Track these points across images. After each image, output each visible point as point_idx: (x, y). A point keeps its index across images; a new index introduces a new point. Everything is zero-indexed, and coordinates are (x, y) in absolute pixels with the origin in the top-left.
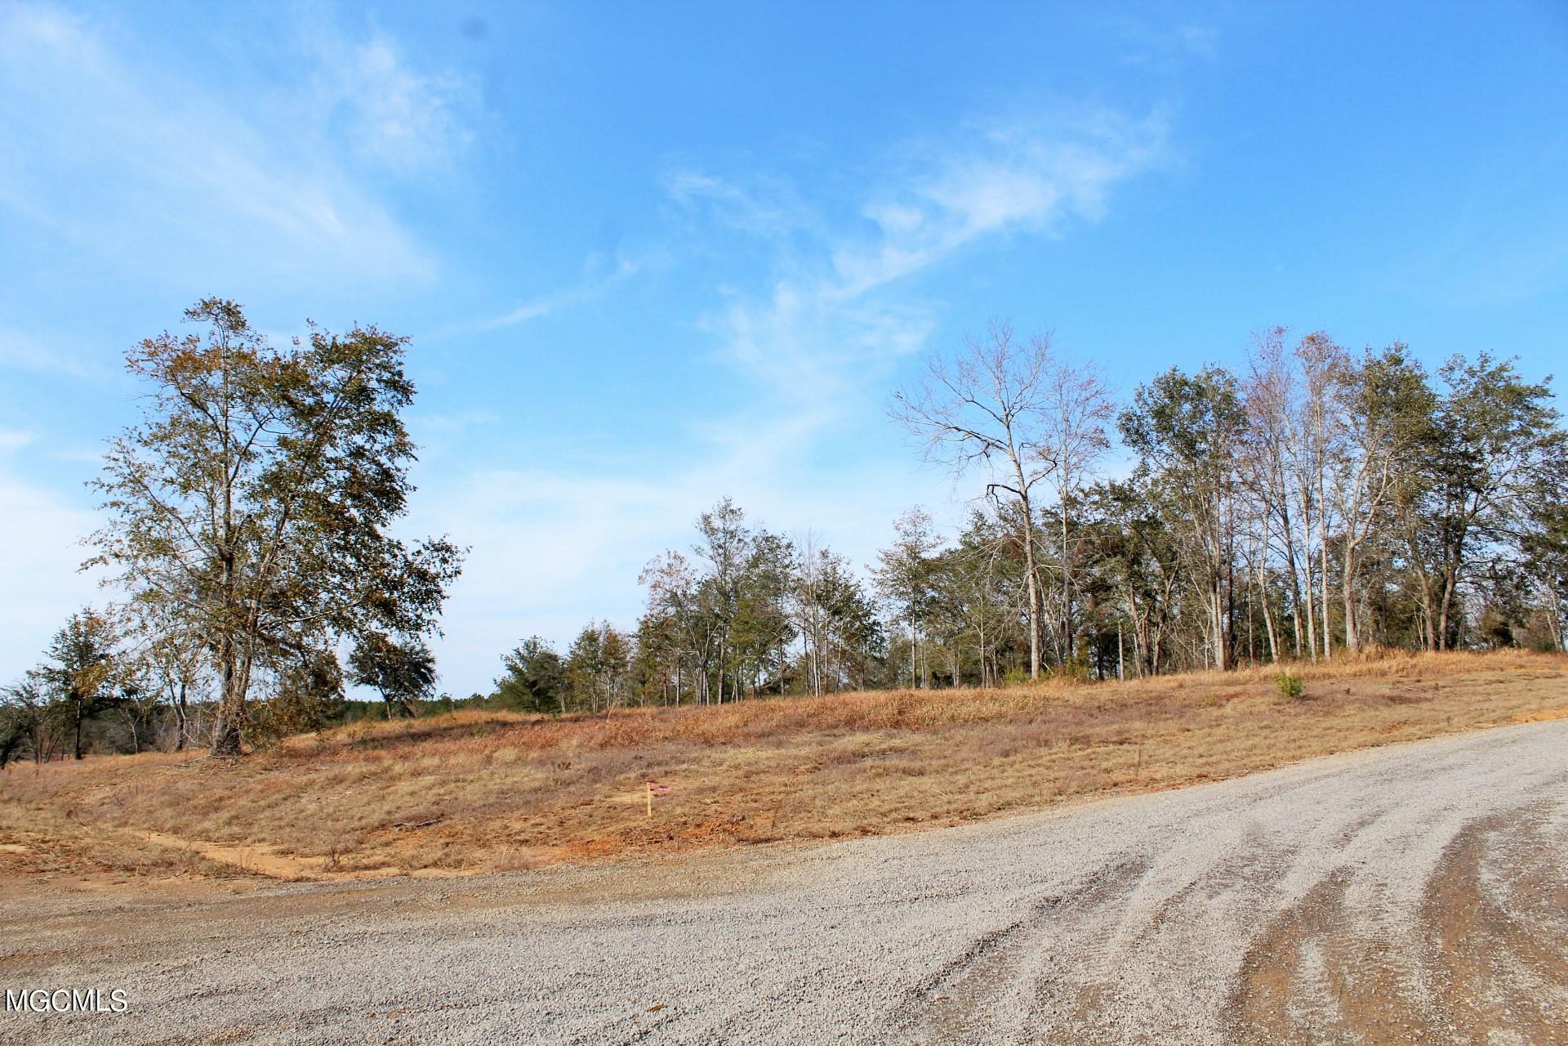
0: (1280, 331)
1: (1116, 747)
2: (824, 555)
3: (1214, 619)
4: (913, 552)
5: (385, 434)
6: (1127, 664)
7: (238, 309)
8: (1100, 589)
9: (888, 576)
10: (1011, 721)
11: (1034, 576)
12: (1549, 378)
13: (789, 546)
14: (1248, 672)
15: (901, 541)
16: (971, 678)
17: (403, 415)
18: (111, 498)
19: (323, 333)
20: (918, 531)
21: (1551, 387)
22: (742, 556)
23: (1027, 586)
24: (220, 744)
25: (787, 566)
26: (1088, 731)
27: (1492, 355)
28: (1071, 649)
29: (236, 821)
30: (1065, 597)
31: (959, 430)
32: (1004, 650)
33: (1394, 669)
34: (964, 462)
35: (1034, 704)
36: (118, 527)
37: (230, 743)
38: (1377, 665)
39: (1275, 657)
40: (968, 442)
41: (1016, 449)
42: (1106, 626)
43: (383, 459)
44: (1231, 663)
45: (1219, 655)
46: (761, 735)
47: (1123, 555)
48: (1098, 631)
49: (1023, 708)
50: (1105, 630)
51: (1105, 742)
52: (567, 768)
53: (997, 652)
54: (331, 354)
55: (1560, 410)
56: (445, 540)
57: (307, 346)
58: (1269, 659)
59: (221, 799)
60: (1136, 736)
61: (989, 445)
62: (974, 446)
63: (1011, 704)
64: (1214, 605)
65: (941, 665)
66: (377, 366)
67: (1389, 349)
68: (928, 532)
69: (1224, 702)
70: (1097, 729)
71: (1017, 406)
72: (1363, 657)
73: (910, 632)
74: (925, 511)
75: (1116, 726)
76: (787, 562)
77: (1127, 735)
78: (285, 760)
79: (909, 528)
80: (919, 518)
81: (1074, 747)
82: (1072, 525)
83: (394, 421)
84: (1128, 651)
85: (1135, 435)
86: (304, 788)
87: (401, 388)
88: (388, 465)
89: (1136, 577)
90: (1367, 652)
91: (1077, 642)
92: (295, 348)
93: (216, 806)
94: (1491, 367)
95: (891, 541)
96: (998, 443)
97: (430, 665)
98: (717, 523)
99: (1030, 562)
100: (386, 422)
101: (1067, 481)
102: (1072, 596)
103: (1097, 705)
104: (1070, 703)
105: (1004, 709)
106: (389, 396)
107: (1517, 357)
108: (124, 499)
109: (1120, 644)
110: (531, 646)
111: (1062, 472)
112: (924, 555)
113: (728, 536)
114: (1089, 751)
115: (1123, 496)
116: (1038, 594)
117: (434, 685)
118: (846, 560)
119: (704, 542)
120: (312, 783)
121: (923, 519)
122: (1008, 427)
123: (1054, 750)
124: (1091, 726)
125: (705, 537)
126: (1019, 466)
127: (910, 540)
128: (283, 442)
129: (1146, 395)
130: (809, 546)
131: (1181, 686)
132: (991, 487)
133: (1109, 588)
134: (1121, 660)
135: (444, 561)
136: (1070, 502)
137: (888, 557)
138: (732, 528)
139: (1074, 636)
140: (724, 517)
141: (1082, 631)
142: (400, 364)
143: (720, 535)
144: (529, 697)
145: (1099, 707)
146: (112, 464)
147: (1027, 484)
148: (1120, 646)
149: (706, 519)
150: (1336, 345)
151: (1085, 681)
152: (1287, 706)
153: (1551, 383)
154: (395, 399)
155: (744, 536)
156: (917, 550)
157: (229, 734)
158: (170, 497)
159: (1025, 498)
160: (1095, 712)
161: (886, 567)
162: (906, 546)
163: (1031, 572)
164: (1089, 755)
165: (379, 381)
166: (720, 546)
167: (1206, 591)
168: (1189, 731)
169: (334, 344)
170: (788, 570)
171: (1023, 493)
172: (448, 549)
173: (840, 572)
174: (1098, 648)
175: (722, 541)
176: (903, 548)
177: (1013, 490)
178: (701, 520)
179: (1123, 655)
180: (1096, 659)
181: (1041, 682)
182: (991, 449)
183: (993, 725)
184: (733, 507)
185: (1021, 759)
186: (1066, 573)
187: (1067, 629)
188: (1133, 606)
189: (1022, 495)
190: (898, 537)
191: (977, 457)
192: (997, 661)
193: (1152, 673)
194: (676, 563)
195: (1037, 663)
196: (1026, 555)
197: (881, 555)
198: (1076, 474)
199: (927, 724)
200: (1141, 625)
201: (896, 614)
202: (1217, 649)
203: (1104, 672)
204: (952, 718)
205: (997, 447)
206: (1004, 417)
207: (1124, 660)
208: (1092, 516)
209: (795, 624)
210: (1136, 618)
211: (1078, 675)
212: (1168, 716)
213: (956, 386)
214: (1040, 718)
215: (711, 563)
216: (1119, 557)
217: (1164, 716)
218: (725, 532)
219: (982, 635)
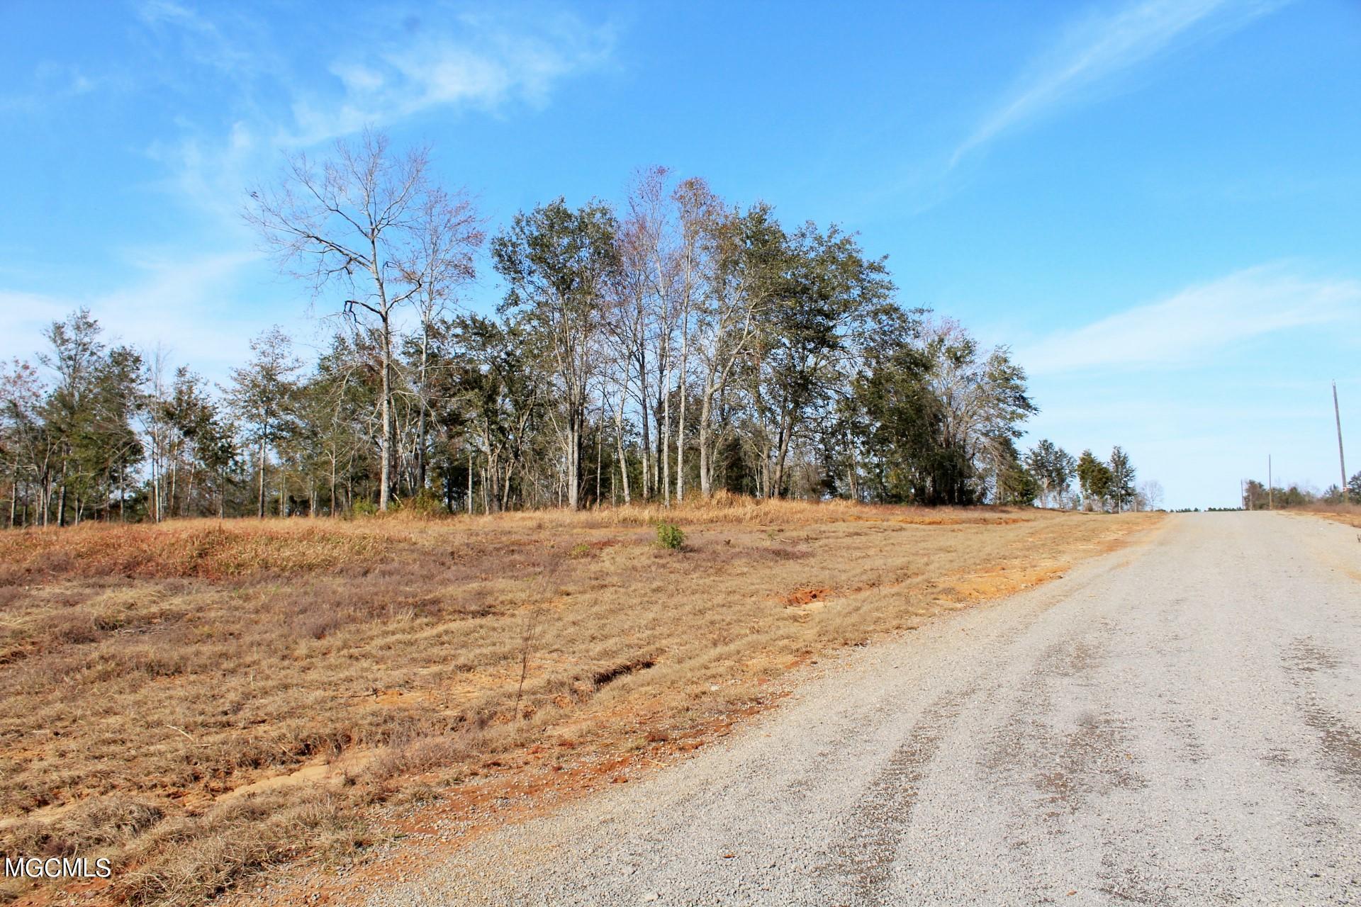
0: (661, 171)
1: (478, 621)
2: (181, 372)
3: (570, 457)
4: (269, 374)
6: (474, 495)
8: (454, 420)
9: (240, 397)
10: (342, 571)
11: (389, 402)
12: (886, 257)
13: (139, 360)
14: (606, 514)
20: (276, 352)
21: (887, 265)
22: (92, 370)
23: (380, 415)
25: (133, 381)
26: (440, 592)
27: (840, 227)
28: (423, 480)
30: (420, 429)
31: (321, 241)
32: (360, 478)
33: (748, 516)
34: (323, 277)
35: (373, 547)
38: (730, 512)
39: (627, 499)
40: (328, 257)
41: (380, 265)
42: (457, 460)
44: (582, 504)
45: (573, 493)
47: (481, 388)
48: (450, 464)
49: (359, 553)
50: (456, 463)
51: (462, 613)
53: (353, 479)
55: (896, 283)
58: (620, 501)
60: (502, 602)
61: (351, 261)
62: (334, 260)
63: (347, 546)
64: (570, 444)
67: (755, 207)
68: (286, 354)
69: (598, 552)
70: (450, 589)
71: (385, 222)
72: (714, 502)
74: (284, 332)
75: (475, 585)
76: (134, 376)
77: (489, 600)
79: (266, 347)
80: (278, 339)
81: (418, 621)
82: (433, 357)
84: (477, 483)
85: (508, 263)
89: (491, 414)
90: (718, 497)
91: (429, 473)
94: (837, 240)
95: (248, 360)
96: (361, 259)
98: (70, 333)
99: (385, 387)
101: (430, 308)
102: (428, 427)
103: (450, 549)
104: (418, 546)
105: (335, 553)
107: (858, 233)
109: (470, 477)
111: (425, 297)
112: (280, 378)
113: (80, 348)
114: (441, 628)
115: (483, 332)
116: (392, 425)
118: (203, 380)
119: (50, 349)
121: (282, 340)
122: (373, 242)
123: (391, 627)
124: (445, 582)
125: (53, 346)
126: (382, 285)
127: (266, 361)
129: (524, 224)
130: (157, 360)
131: (540, 527)
132: (349, 304)
133: (462, 423)
134: (470, 492)
136: (430, 330)
137: (241, 377)
138: (86, 340)
139: (427, 467)
140: (78, 329)
141: (435, 463)
143: (71, 346)
145: (452, 553)
147: (388, 305)
148: (470, 479)
149: (59, 329)
150: (712, 193)
151: (435, 514)
152: (669, 559)
153: (886, 261)
155: (99, 350)
156: (273, 372)
159: (385, 320)
160: (449, 561)
161: (238, 387)
162: (262, 366)
163: (386, 398)
164: (439, 636)
166: (70, 358)
167: (563, 429)
168: (567, 594)
170: (134, 385)
171: (384, 314)
173: (196, 392)
174: (449, 480)
175: (73, 352)
176: (258, 369)
177: (372, 310)
178: (51, 328)
179: (473, 488)
180: (446, 490)
181: (390, 514)
182: (352, 266)
183: (318, 576)
184: (91, 320)
185: (339, 643)
186: (423, 404)
187: (420, 460)
188: (486, 441)
189: (382, 315)
190: (254, 357)
191: (337, 272)
192: (352, 489)
193: (501, 509)
194: (25, 374)
195: (387, 494)
196: (382, 380)
197: (235, 375)
198: (439, 301)
199: (232, 575)
200: (493, 461)
201: (247, 436)
202: (570, 487)
203: (453, 502)
204: (266, 566)
205: (360, 263)
206: (370, 233)
207: (473, 492)
208: (453, 349)
209: (146, 441)
210: (489, 452)
211: (429, 509)
212: (538, 570)
213: (320, 191)
214: (380, 567)
215: (59, 375)
216: (477, 390)
217: (531, 569)
218: (78, 344)
219: (334, 462)
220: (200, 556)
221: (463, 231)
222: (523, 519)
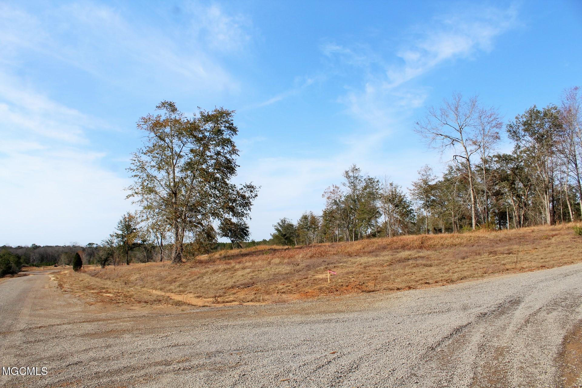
0: (575, 88)
1: (507, 255)
2: (391, 184)
3: (546, 205)
4: (426, 182)
5: (227, 146)
6: (510, 223)
7: (174, 104)
8: (499, 194)
9: (416, 191)
10: (465, 246)
11: (473, 190)
13: (378, 181)
14: (560, 226)
15: (421, 178)
16: (449, 229)
17: (234, 139)
18: (134, 174)
19: (204, 111)
20: (427, 174)
22: (360, 186)
23: (470, 195)
24: (175, 259)
25: (377, 189)
26: (496, 249)
28: (488, 218)
29: (181, 286)
30: (485, 198)
31: (442, 135)
32: (461, 219)
34: (444, 148)
35: (474, 239)
36: (137, 184)
37: (178, 259)
39: (572, 220)
40: (445, 140)
41: (464, 141)
42: (502, 209)
43: (228, 156)
44: (553, 222)
45: (549, 219)
46: (370, 252)
47: (508, 180)
48: (499, 211)
49: (470, 241)
50: (501, 210)
51: (503, 253)
52: (298, 265)
53: (459, 220)
54: (207, 118)
56: (251, 184)
57: (198, 116)
58: (569, 221)
59: (176, 278)
60: (515, 251)
61: (454, 141)
62: (447, 141)
63: (465, 239)
64: (546, 200)
65: (437, 225)
66: (224, 122)
68: (431, 174)
69: (551, 238)
70: (499, 249)
71: (464, 125)
73: (425, 213)
74: (430, 166)
75: (507, 247)
76: (377, 187)
77: (511, 251)
78: (198, 264)
79: (424, 173)
80: (428, 169)
81: (490, 255)
82: (487, 170)
83: (231, 142)
84: (511, 218)
85: (514, 134)
86: (204, 274)
87: (233, 129)
88: (230, 157)
89: (513, 189)
91: (490, 215)
92: (194, 117)
93: (174, 280)
95: (417, 178)
96: (457, 140)
97: (247, 229)
98: (351, 174)
99: (471, 185)
100: (228, 142)
101: (484, 153)
102: (488, 197)
103: (499, 239)
104: (488, 238)
105: (462, 241)
106: (229, 132)
108: (138, 174)
109: (508, 215)
110: (283, 221)
111: (482, 149)
112: (430, 183)
113: (355, 179)
114: (496, 257)
115: (507, 158)
116: (474, 197)
117: (249, 236)
118: (400, 186)
119: (346, 181)
120: (207, 272)
121: (429, 169)
122: (461, 133)
123: (482, 257)
124: (497, 247)
125: (346, 179)
126: (466, 148)
127: (424, 177)
128: (192, 151)
129: (519, 117)
130: (386, 181)
131: (533, 231)
132: (455, 157)
133: (502, 194)
134: (508, 222)
135: (251, 191)
136: (485, 161)
137: (416, 185)
138: (357, 175)
139: (489, 213)
140: (353, 172)
141: (492, 211)
142: (232, 120)
143: (352, 178)
144: (283, 240)
145: (500, 240)
146: (133, 162)
147: (469, 155)
148: (508, 216)
149: (347, 172)
151: (494, 230)
152: (578, 239)
154: (231, 133)
155: (361, 178)
157: (178, 255)
158: (154, 172)
159: (468, 160)
160: (498, 242)
161: (415, 188)
162: (423, 180)
163: (471, 188)
164: (496, 258)
165: (225, 127)
166: (352, 183)
167: (542, 194)
168: (537, 249)
169: (208, 115)
170: (378, 191)
171: (468, 158)
172: (253, 187)
173: (398, 191)
174: (499, 217)
175: (353, 180)
176: (421, 181)
177: (463, 157)
178: (345, 173)
179: (509, 220)
180: (498, 221)
181: (476, 231)
182: (454, 142)
183: (458, 247)
184: (357, 168)
185: (469, 260)
186: (485, 189)
187: (486, 210)
188: (512, 201)
189: (467, 159)
190: (420, 177)
191: (449, 145)
192: (459, 223)
193: (520, 227)
194: (336, 189)
195: (475, 223)
196: (469, 182)
197: (413, 184)
198: (488, 150)
199: (432, 247)
200: (516, 208)
201: (419, 206)
202: (547, 217)
203: (501, 226)
204: (442, 245)
205: (457, 141)
206: (459, 129)
207: (509, 222)
208: (495, 166)
209: (381, 210)
210: (514, 205)
211: (491, 228)
212: (528, 243)
213: (440, 118)
214: (476, 244)
215: (349, 189)
216: (506, 181)
217: (526, 243)
218: (354, 177)
219: (453, 213)
220: (422, 243)
221: (494, 123)
222: (528, 229)
